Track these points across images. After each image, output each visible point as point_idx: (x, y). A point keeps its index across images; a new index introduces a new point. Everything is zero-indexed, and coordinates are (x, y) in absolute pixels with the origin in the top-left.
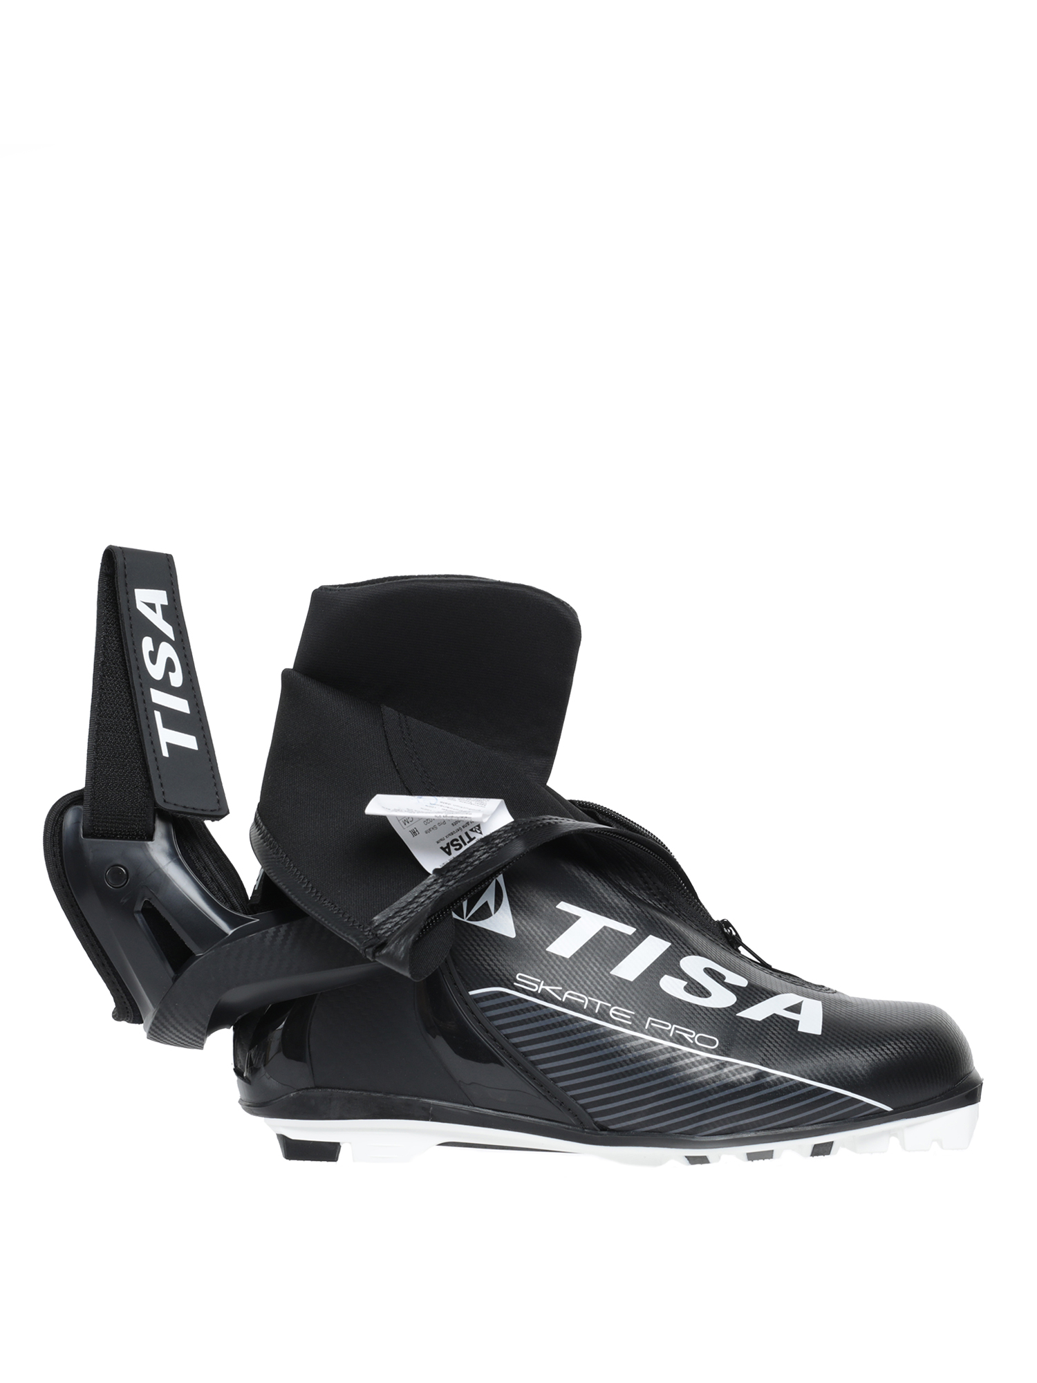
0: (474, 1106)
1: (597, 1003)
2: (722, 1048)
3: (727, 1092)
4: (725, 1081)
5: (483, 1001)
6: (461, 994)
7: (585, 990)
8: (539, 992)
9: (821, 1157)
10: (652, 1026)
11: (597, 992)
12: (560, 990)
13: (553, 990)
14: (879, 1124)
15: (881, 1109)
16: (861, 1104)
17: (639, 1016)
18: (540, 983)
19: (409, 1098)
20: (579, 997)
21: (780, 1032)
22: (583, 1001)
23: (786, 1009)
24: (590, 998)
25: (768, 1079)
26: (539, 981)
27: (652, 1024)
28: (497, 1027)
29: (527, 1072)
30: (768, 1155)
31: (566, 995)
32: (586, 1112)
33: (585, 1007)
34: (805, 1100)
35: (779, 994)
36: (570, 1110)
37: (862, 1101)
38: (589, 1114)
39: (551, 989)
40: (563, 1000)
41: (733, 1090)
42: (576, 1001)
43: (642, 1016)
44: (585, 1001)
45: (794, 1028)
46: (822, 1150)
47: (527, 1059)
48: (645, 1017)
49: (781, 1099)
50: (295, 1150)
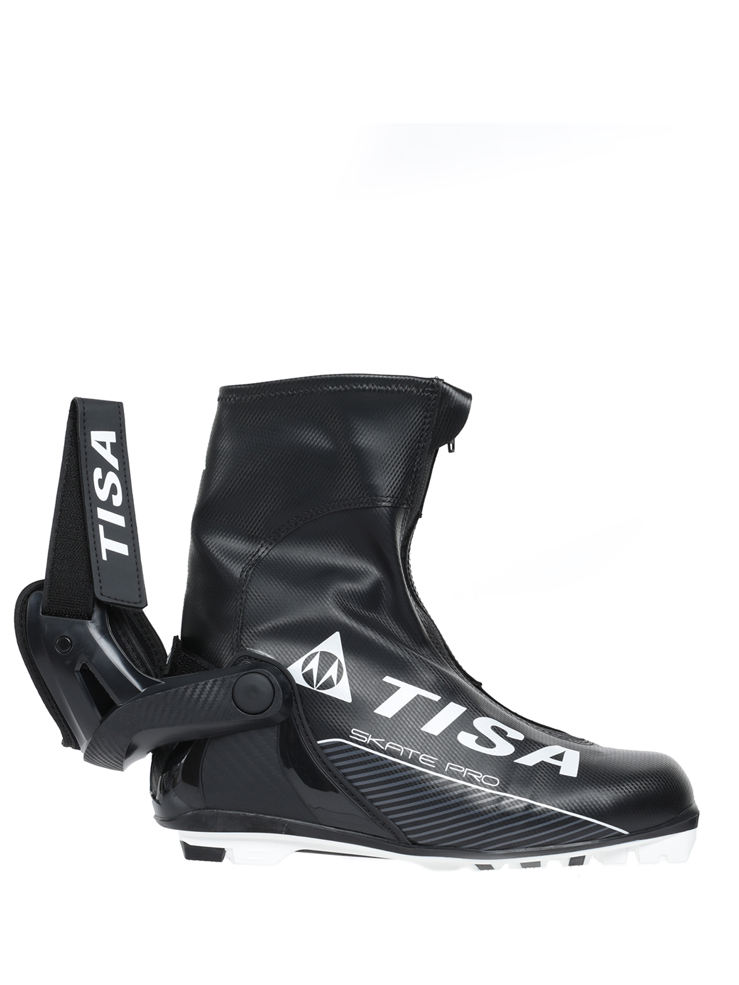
0: (321, 824)
1: (410, 751)
2: (502, 786)
3: (504, 819)
4: (502, 811)
5: (327, 748)
6: (311, 743)
7: (402, 742)
8: (368, 743)
9: (576, 867)
10: (450, 769)
11: (411, 744)
12: (383, 742)
13: (378, 742)
14: (619, 843)
15: (620, 832)
16: (605, 829)
17: (441, 762)
18: (369, 736)
19: (274, 817)
20: (397, 747)
21: (546, 774)
22: (400, 750)
23: (551, 758)
24: (405, 748)
25: (535, 810)
26: (368, 734)
27: (451, 768)
28: (337, 767)
29: (359, 801)
30: (537, 864)
31: (387, 745)
32: (402, 831)
33: (401, 754)
34: (562, 825)
35: (547, 746)
36: (389, 829)
37: (605, 827)
38: (404, 832)
39: (376, 741)
40: (386, 749)
41: (508, 818)
42: (395, 750)
43: (443, 762)
44: (401, 749)
45: (556, 771)
46: (577, 862)
47: (359, 792)
48: (445, 762)
49: (545, 824)
50: (193, 853)
